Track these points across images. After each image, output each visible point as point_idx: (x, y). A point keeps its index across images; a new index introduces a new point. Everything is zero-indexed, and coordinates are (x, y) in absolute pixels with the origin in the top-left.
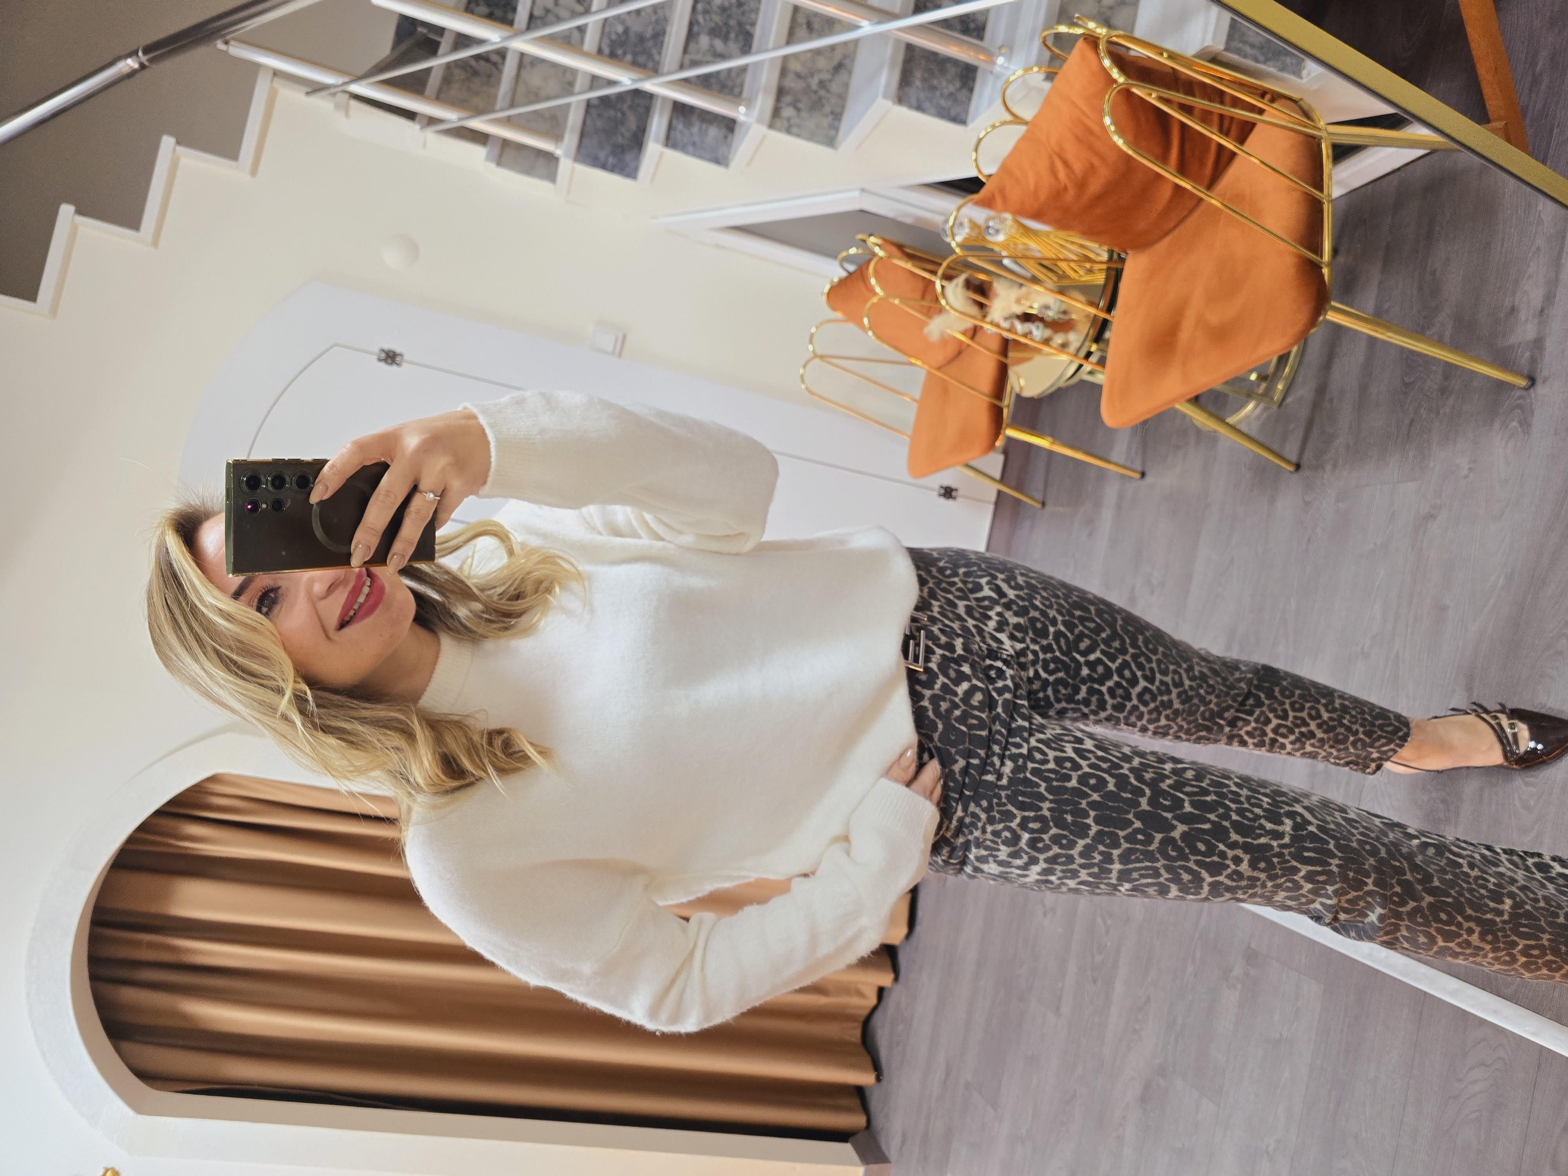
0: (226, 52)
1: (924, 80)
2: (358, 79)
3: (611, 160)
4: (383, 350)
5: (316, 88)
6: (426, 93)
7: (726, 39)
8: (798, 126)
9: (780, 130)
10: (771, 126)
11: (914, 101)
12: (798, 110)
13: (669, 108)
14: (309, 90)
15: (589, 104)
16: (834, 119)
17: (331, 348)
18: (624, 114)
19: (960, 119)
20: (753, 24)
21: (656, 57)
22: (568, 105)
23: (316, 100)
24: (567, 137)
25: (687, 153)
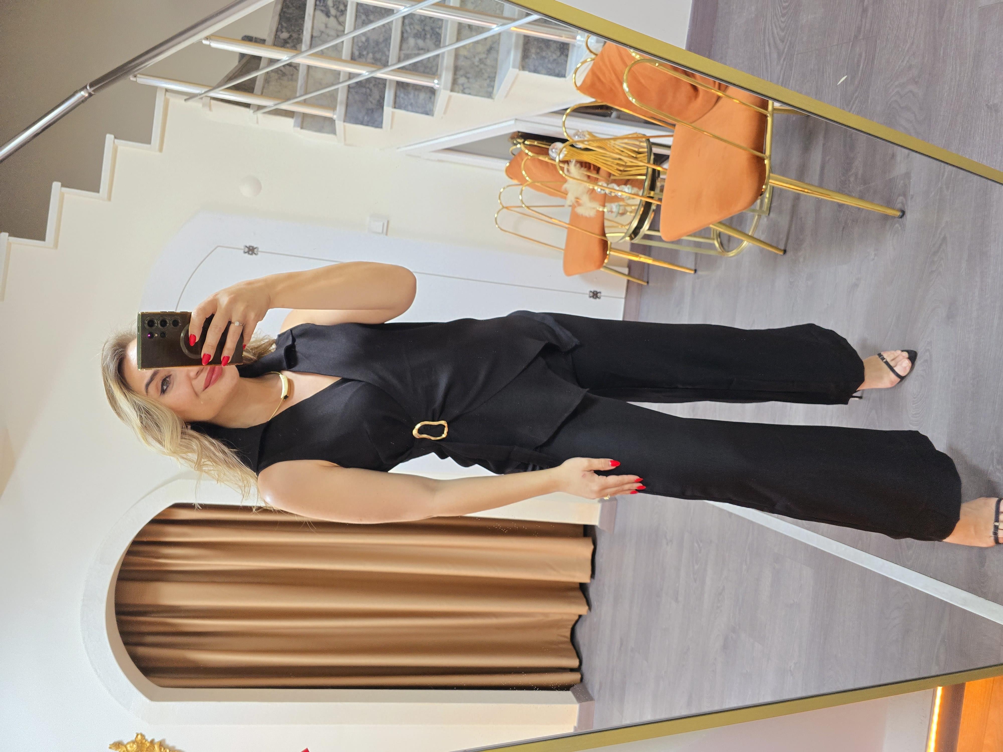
0: (136, 81)
1: (537, 53)
2: (212, 89)
3: (366, 118)
4: (246, 247)
5: (190, 96)
6: (255, 91)
7: (424, 39)
8: (469, 88)
9: (458, 92)
10: (452, 90)
11: (532, 67)
12: (468, 78)
13: (394, 84)
14: (186, 97)
16: (490, 81)
17: (215, 249)
18: (371, 90)
19: (561, 75)
20: (440, 28)
21: (387, 53)
22: (338, 89)
23: (191, 103)
24: (338, 108)
25: (408, 110)
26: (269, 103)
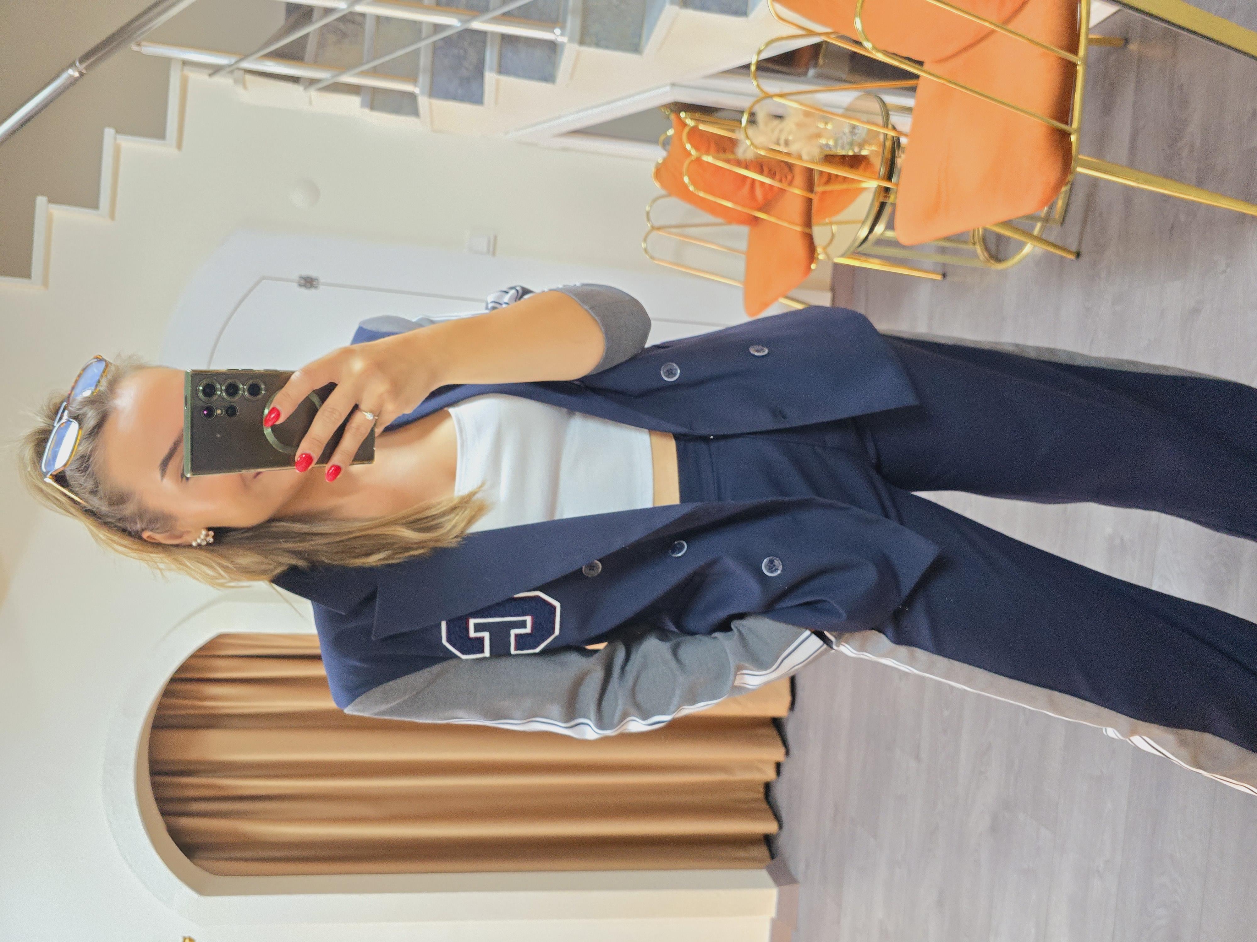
0: (140, 52)
2: (245, 57)
3: (460, 91)
4: (302, 278)
5: (216, 70)
6: (306, 57)
8: (606, 39)
9: (590, 46)
10: (582, 43)
11: (698, 5)
13: (498, 39)
14: (210, 71)
15: (436, 48)
16: (637, 27)
17: (260, 281)
18: (465, 51)
19: (742, 13)
22: (419, 49)
23: (218, 79)
24: (421, 77)
25: (518, 76)
26: (324, 75)
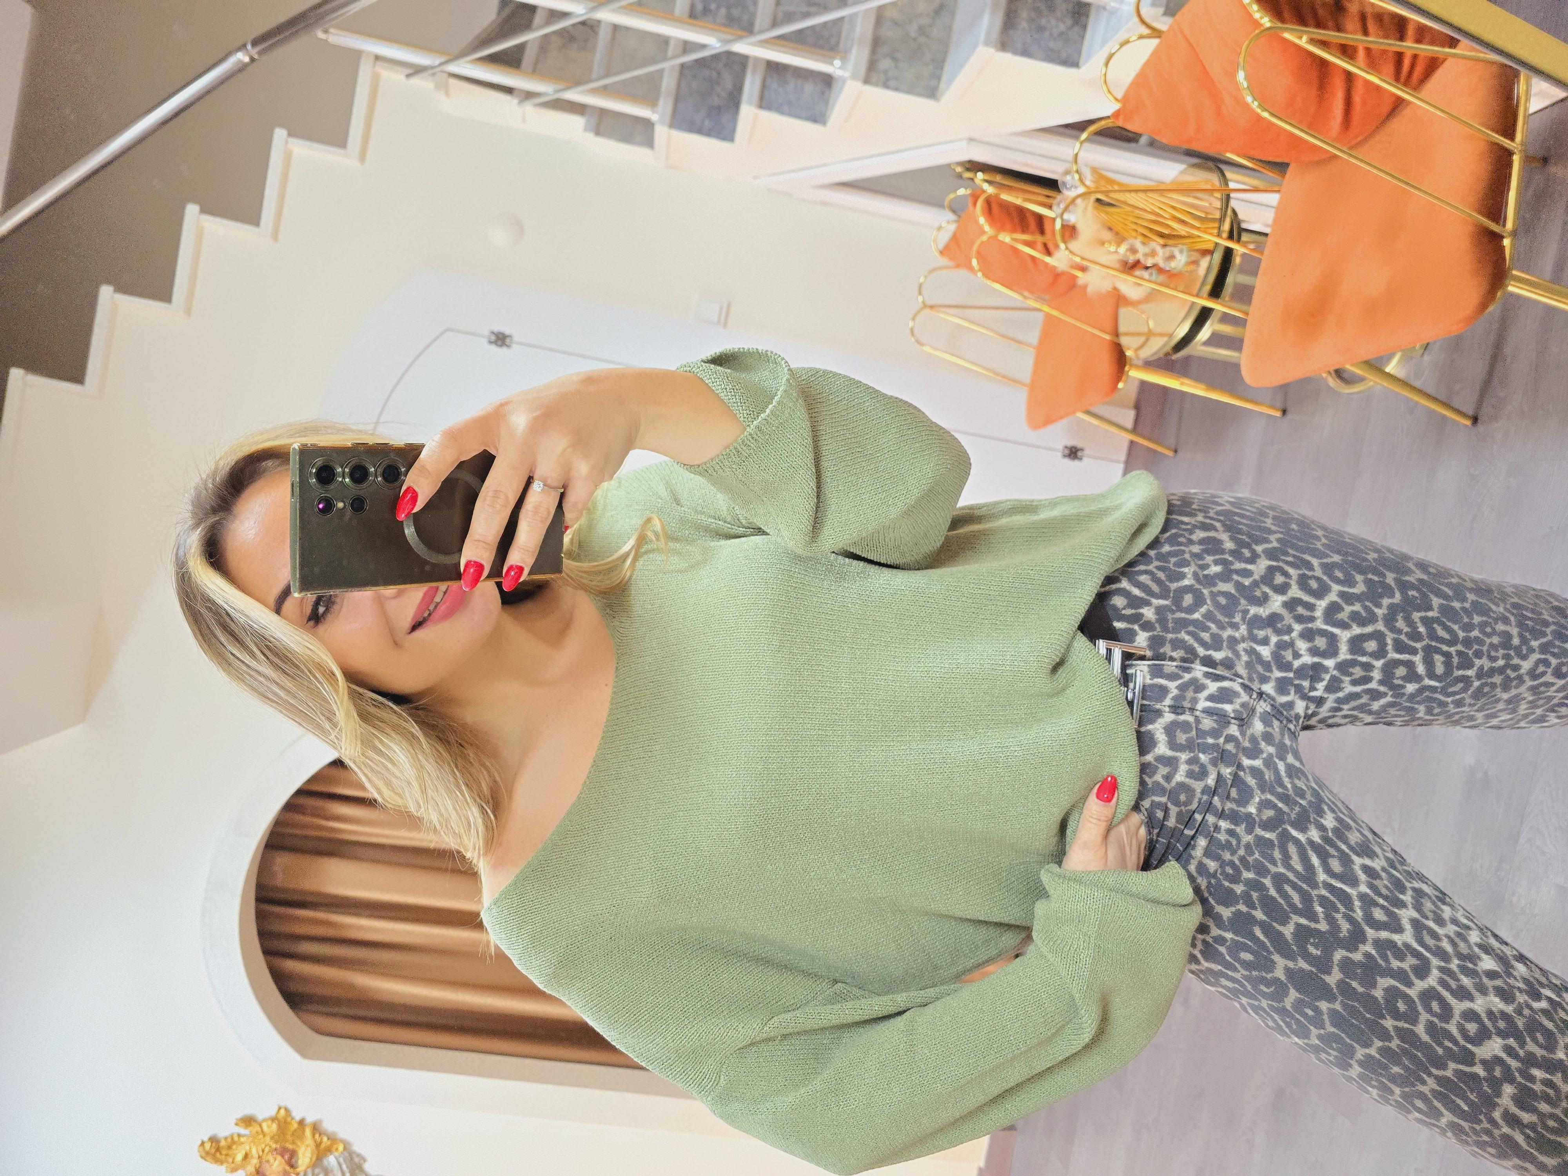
0: (327, 40)
2: (455, 58)
3: (707, 123)
4: (493, 333)
5: (416, 70)
6: (523, 66)
8: (897, 78)
9: (877, 85)
10: (867, 81)
11: (1019, 45)
12: (896, 60)
13: (762, 67)
14: (409, 71)
15: (683, 66)
16: (936, 67)
17: (444, 333)
18: (719, 73)
19: (1071, 62)
22: (663, 71)
23: (417, 82)
24: (661, 102)
25: (783, 113)
26: (545, 88)
